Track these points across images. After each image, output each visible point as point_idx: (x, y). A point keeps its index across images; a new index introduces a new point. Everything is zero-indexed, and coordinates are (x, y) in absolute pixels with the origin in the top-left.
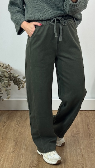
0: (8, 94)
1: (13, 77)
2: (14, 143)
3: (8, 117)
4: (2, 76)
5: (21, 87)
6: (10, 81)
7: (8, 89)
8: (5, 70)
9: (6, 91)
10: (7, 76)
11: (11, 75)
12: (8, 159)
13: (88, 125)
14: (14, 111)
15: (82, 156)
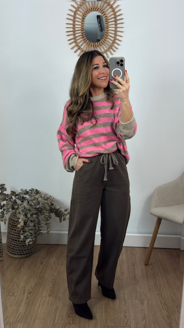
0: (48, 228)
1: (55, 209)
2: (52, 284)
4: (43, 208)
5: (62, 219)
6: (51, 214)
7: (48, 222)
8: (45, 201)
9: (46, 224)
10: (48, 208)
11: (53, 207)
12: (43, 303)
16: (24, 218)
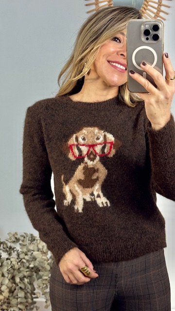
16: (10, 285)
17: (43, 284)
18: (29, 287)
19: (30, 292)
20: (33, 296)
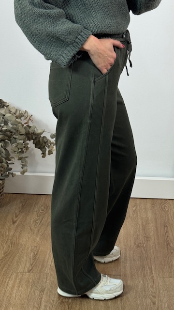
2: (32, 254)
3: (23, 206)
4: (14, 131)
5: (47, 152)
8: (19, 120)
9: (20, 159)
10: (23, 131)
12: (20, 282)
13: (166, 226)
14: (32, 195)
15: (154, 282)
17: (18, 149)
18: (4, 151)
19: (5, 156)
20: (9, 162)
